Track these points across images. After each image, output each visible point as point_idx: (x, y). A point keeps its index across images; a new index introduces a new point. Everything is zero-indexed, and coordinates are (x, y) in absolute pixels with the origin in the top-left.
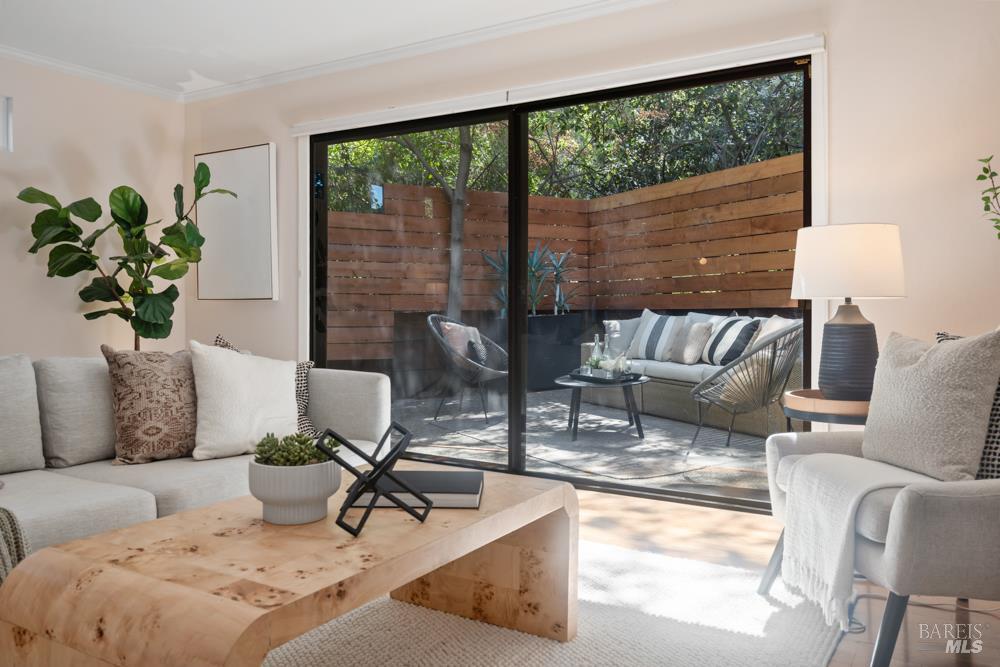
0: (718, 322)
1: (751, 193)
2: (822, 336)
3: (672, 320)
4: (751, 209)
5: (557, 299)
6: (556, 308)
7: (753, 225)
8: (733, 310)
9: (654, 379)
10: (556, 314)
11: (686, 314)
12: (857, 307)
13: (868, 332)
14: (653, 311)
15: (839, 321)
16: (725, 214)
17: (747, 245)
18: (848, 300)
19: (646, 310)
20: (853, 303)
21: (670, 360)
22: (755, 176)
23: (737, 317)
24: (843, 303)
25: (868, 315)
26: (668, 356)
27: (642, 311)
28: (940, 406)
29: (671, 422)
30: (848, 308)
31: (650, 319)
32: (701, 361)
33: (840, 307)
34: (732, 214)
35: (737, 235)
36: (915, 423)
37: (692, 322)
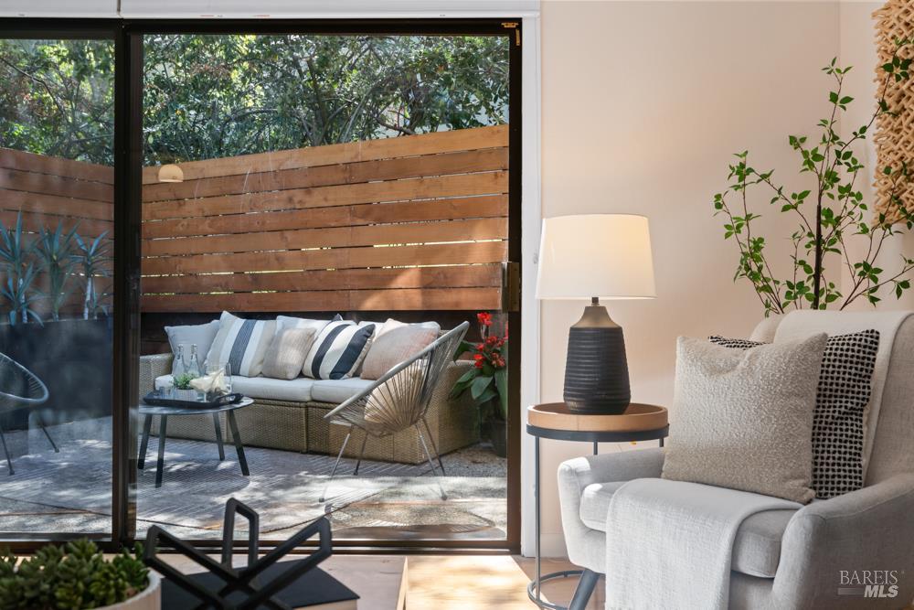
0: (322, 328)
1: (351, 176)
2: (567, 342)
3: (260, 326)
4: (347, 195)
5: (88, 298)
6: (86, 311)
7: (353, 214)
8: (336, 313)
9: (259, 399)
10: (86, 317)
11: (274, 318)
12: (604, 308)
13: (616, 334)
14: (232, 313)
15: (586, 324)
16: (317, 199)
17: (342, 237)
18: (595, 300)
19: (225, 314)
20: (601, 304)
21: (262, 375)
22: (356, 156)
23: (342, 322)
24: (590, 304)
25: (616, 318)
26: (258, 370)
27: (221, 313)
28: (775, 417)
29: (270, 451)
30: (595, 310)
31: (231, 325)
32: (301, 375)
33: (587, 309)
34: (326, 199)
35: (333, 225)
36: (748, 437)
37: (284, 328)
